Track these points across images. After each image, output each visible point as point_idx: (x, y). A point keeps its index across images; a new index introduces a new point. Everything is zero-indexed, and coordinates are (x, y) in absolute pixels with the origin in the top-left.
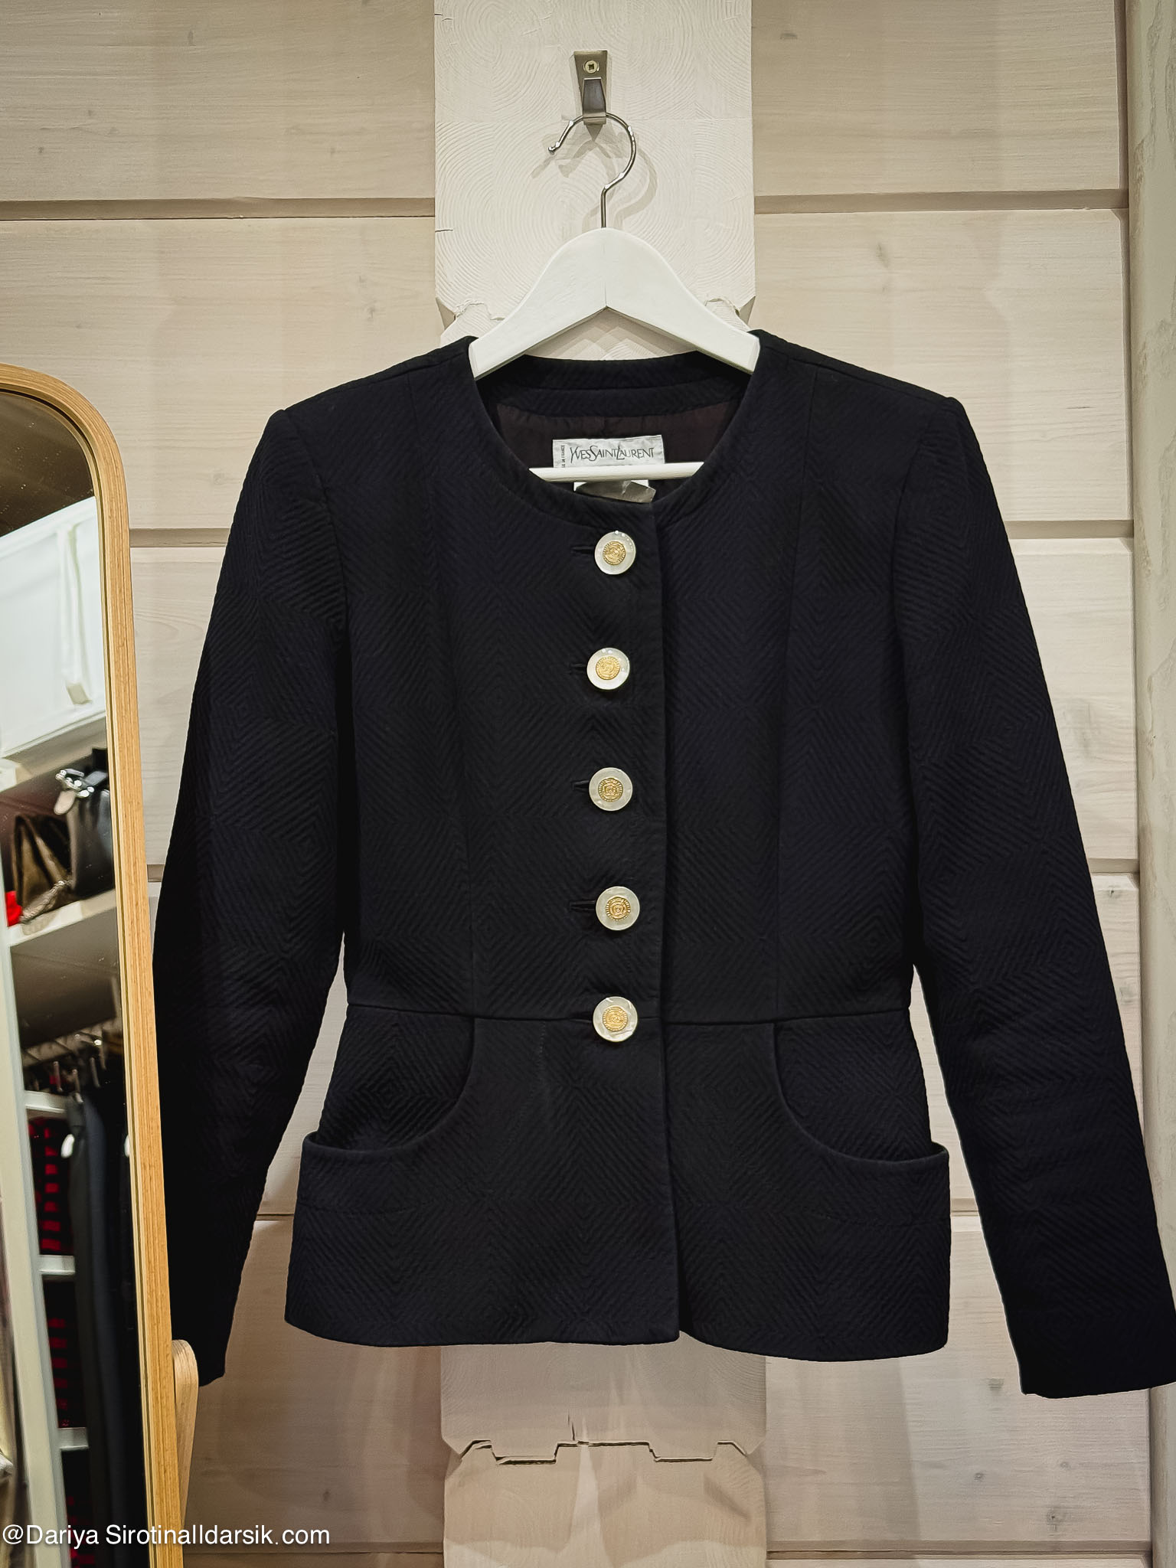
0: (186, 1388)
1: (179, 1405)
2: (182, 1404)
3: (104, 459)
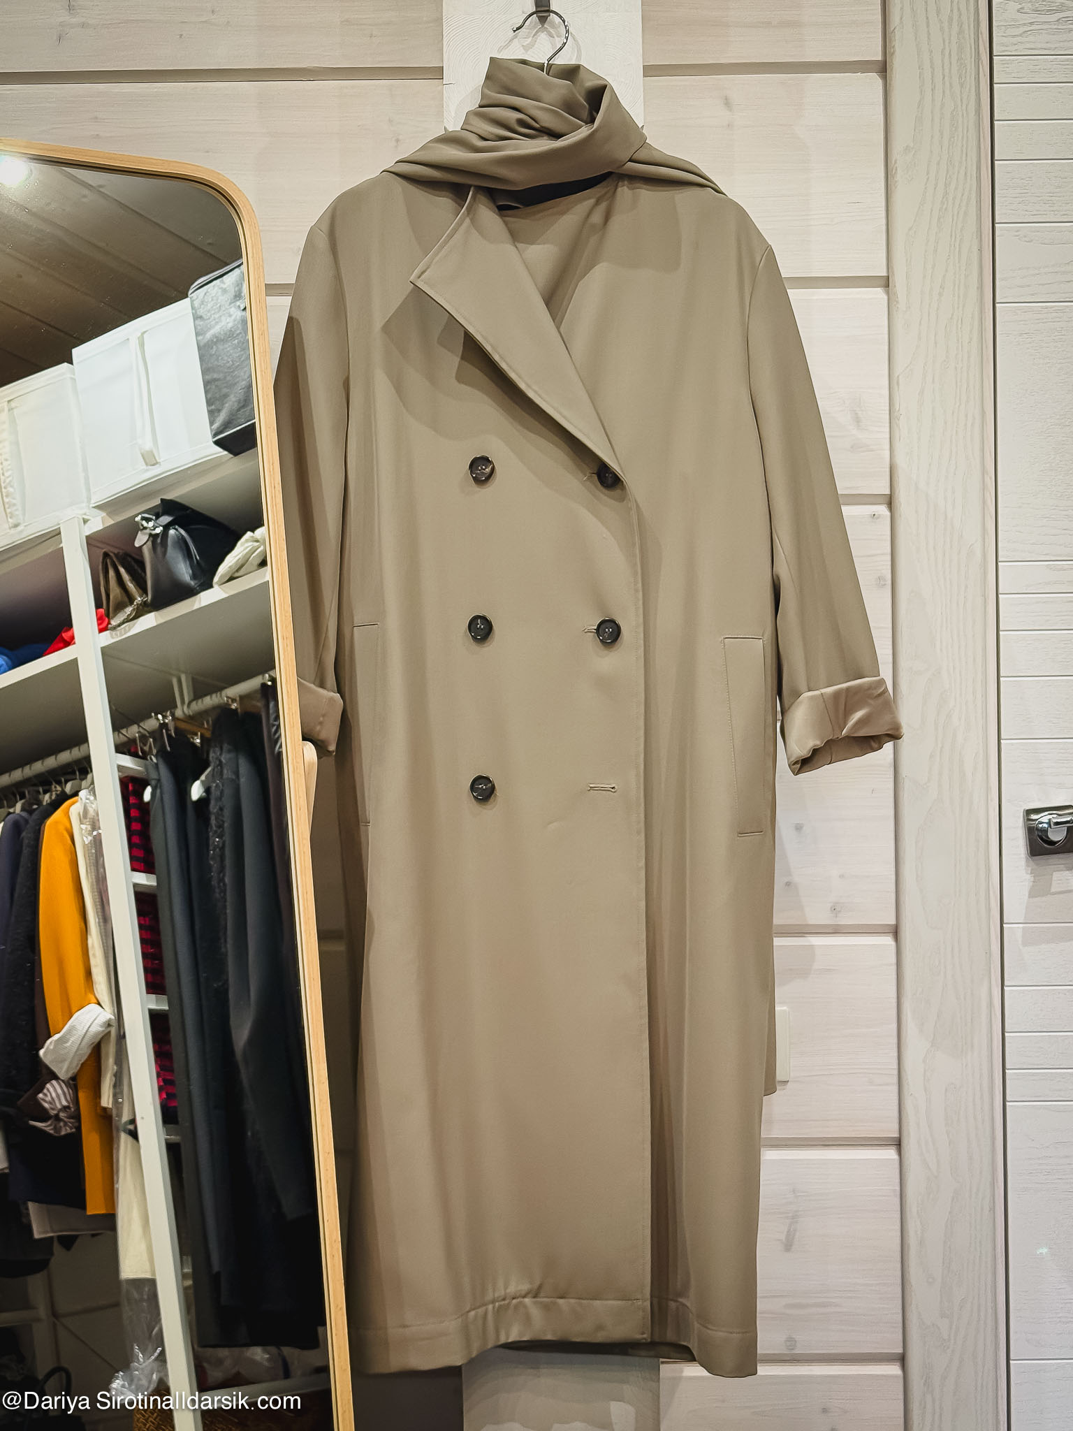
0: (311, 764)
1: (307, 774)
2: (308, 774)
3: (248, 222)
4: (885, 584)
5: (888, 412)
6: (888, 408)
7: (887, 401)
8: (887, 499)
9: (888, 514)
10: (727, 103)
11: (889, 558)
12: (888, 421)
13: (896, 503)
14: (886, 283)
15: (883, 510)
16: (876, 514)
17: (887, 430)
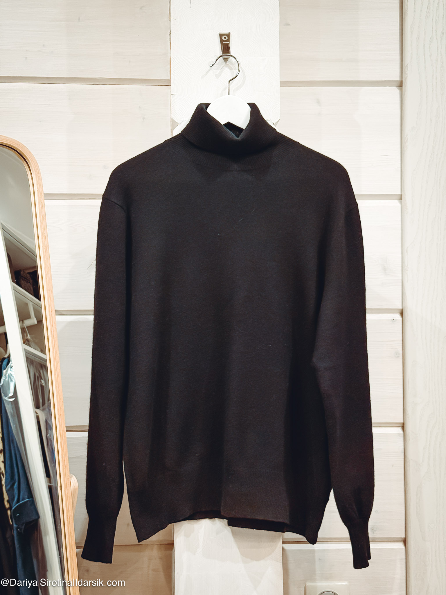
0: (75, 490)
4: (399, 356)
5: (401, 266)
6: (400, 263)
7: (401, 260)
8: (400, 311)
9: (400, 319)
10: (318, 102)
11: (401, 342)
12: (401, 270)
13: (405, 314)
14: (401, 198)
15: (398, 317)
16: (394, 319)
17: (400, 275)
